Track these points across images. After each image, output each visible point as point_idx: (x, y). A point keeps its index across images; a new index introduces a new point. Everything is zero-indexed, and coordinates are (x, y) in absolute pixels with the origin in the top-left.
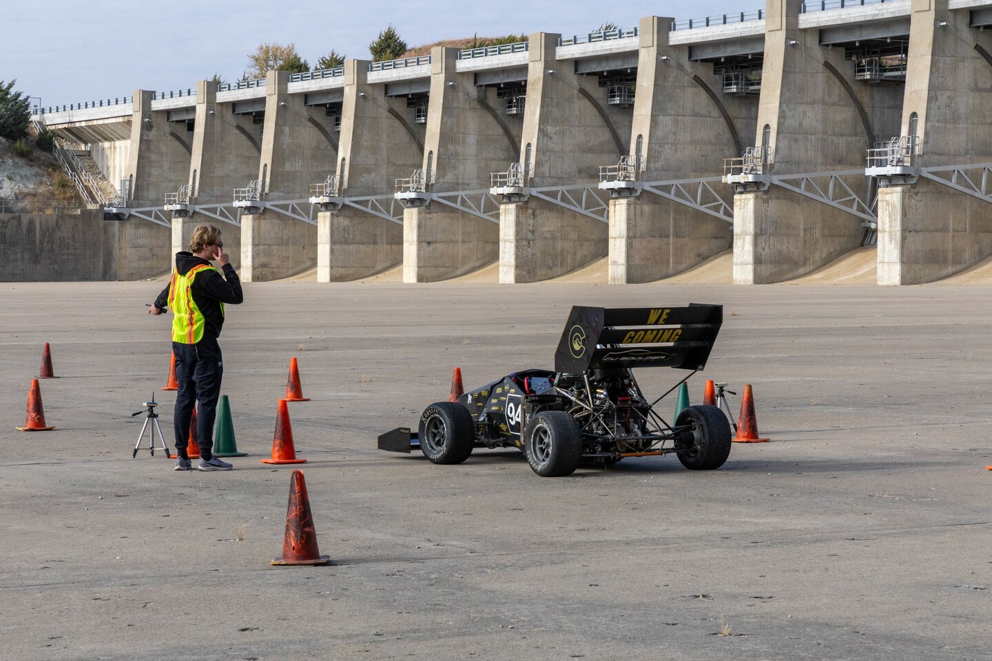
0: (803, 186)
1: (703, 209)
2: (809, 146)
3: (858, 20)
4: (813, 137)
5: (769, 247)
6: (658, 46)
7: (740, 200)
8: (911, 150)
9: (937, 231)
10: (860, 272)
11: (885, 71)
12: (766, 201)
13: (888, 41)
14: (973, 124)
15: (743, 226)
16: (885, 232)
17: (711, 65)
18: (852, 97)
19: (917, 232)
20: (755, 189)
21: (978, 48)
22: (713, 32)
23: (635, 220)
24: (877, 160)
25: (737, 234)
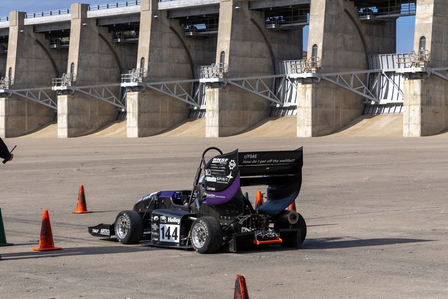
0: (90, 92)
1: (41, 102)
2: (92, 73)
3: (115, 14)
4: (94, 68)
5: (75, 120)
6: (19, 25)
7: (60, 98)
8: (141, 75)
9: (154, 112)
10: (118, 132)
11: (127, 38)
12: (73, 99)
13: (129, 24)
14: (169, 63)
15: (62, 110)
16: (131, 113)
17: (44, 35)
18: (112, 51)
19: (145, 113)
20: (68, 93)
21: (171, 28)
22: (46, 19)
23: (9, 108)
24: (126, 79)
25: (59, 114)
